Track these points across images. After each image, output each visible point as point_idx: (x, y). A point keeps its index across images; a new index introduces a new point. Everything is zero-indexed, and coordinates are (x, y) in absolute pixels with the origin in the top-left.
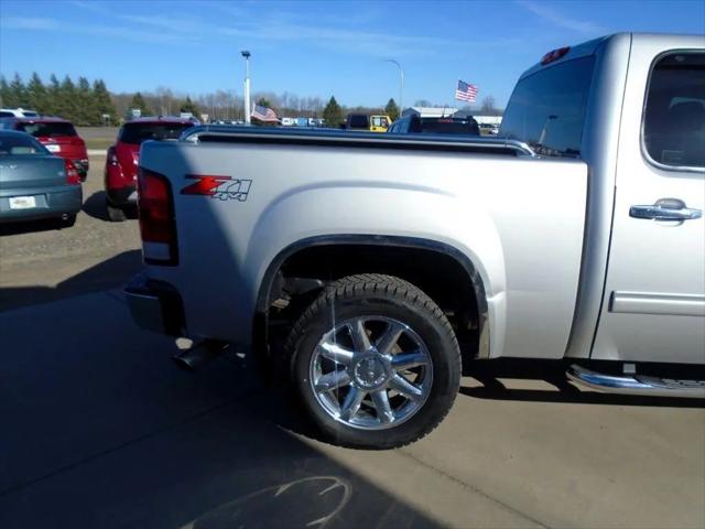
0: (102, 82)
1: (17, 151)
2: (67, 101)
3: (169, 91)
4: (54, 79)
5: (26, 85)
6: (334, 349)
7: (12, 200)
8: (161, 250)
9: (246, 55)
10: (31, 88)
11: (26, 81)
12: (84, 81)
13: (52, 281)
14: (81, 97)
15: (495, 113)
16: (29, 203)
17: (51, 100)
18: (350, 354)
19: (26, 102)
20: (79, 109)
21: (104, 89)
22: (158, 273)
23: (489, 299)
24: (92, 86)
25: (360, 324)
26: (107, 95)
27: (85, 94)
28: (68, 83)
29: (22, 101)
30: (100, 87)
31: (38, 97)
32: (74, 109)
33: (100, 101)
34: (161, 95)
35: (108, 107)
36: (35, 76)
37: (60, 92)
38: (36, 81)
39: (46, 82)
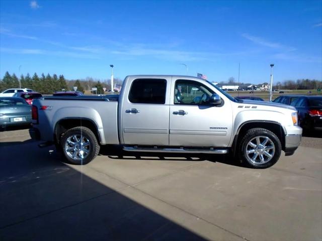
0: (63, 76)
1: (18, 103)
2: (48, 84)
3: (91, 79)
4: (43, 75)
5: (31, 78)
6: (70, 142)
7: (15, 119)
8: (35, 121)
9: (112, 66)
10: (34, 79)
11: (32, 76)
12: (55, 76)
13: (22, 140)
14: (54, 82)
15: (235, 84)
16: (20, 119)
17: (41, 84)
18: (74, 143)
19: (31, 85)
20: (52, 87)
21: (63, 79)
22: (35, 126)
23: (99, 130)
24: (58, 78)
25: (75, 136)
26: (65, 81)
27: (55, 81)
28: (49, 77)
29: (29, 85)
30: (62, 77)
31: (36, 82)
32: (50, 87)
33: (62, 83)
34: (88, 80)
35: (64, 86)
36: (35, 74)
37: (45, 81)
38: (36, 76)
39: (40, 76)
